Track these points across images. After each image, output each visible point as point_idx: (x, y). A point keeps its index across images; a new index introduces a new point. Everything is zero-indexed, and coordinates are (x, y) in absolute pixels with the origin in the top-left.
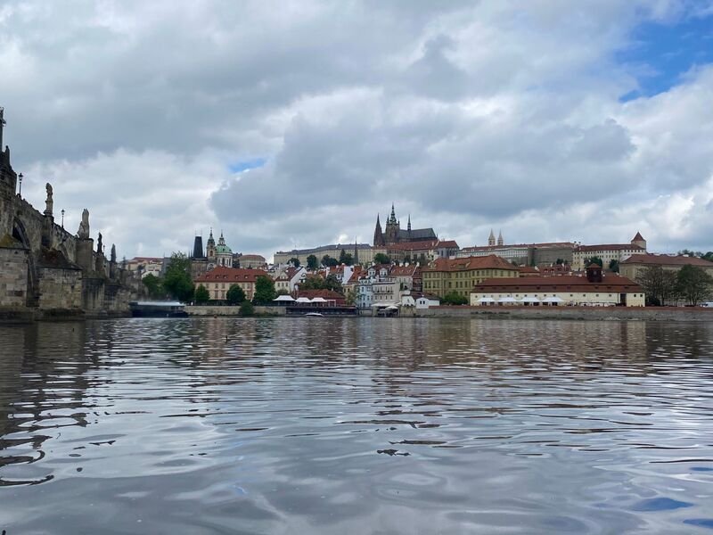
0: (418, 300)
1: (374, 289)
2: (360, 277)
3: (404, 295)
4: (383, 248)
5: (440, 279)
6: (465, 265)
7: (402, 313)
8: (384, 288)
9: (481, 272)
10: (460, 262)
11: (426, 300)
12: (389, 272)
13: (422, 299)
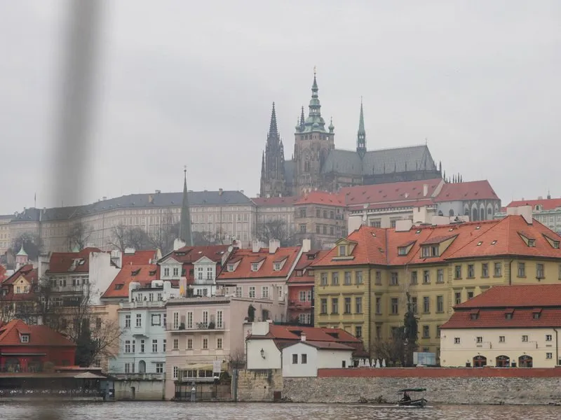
0: (289, 351)
1: (170, 320)
2: (132, 285)
3: (251, 338)
4: (282, 204)
5: (363, 288)
6: (434, 246)
7: (242, 391)
8: (198, 315)
9: (478, 267)
10: (421, 238)
11: (311, 352)
12: (221, 269)
13: (299, 349)
